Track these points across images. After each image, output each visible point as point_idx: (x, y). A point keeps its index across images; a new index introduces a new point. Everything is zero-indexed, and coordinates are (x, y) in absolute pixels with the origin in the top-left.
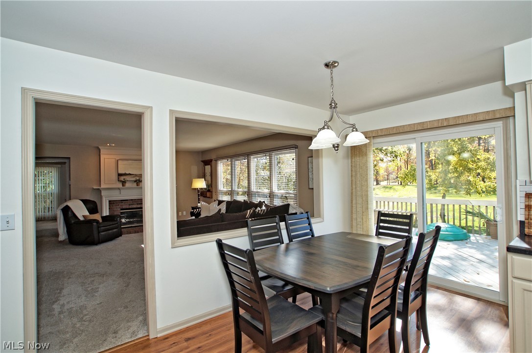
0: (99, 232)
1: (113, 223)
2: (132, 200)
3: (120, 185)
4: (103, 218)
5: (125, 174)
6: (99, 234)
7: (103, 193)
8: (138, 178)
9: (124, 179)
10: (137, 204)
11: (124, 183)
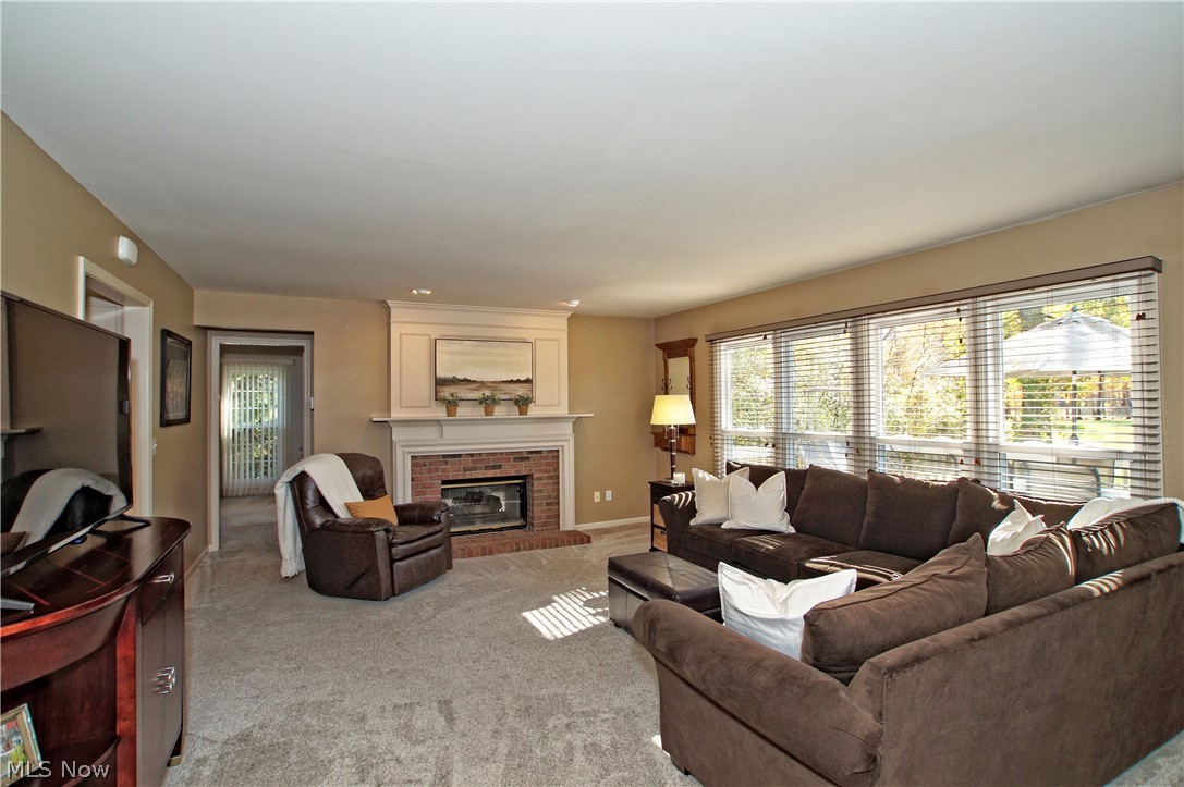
0: (392, 561)
1: (431, 530)
2: (472, 455)
3: (440, 413)
4: (399, 509)
5: (454, 381)
6: (392, 567)
7: (398, 435)
8: (488, 393)
9: (452, 395)
10: (486, 468)
11: (451, 405)
